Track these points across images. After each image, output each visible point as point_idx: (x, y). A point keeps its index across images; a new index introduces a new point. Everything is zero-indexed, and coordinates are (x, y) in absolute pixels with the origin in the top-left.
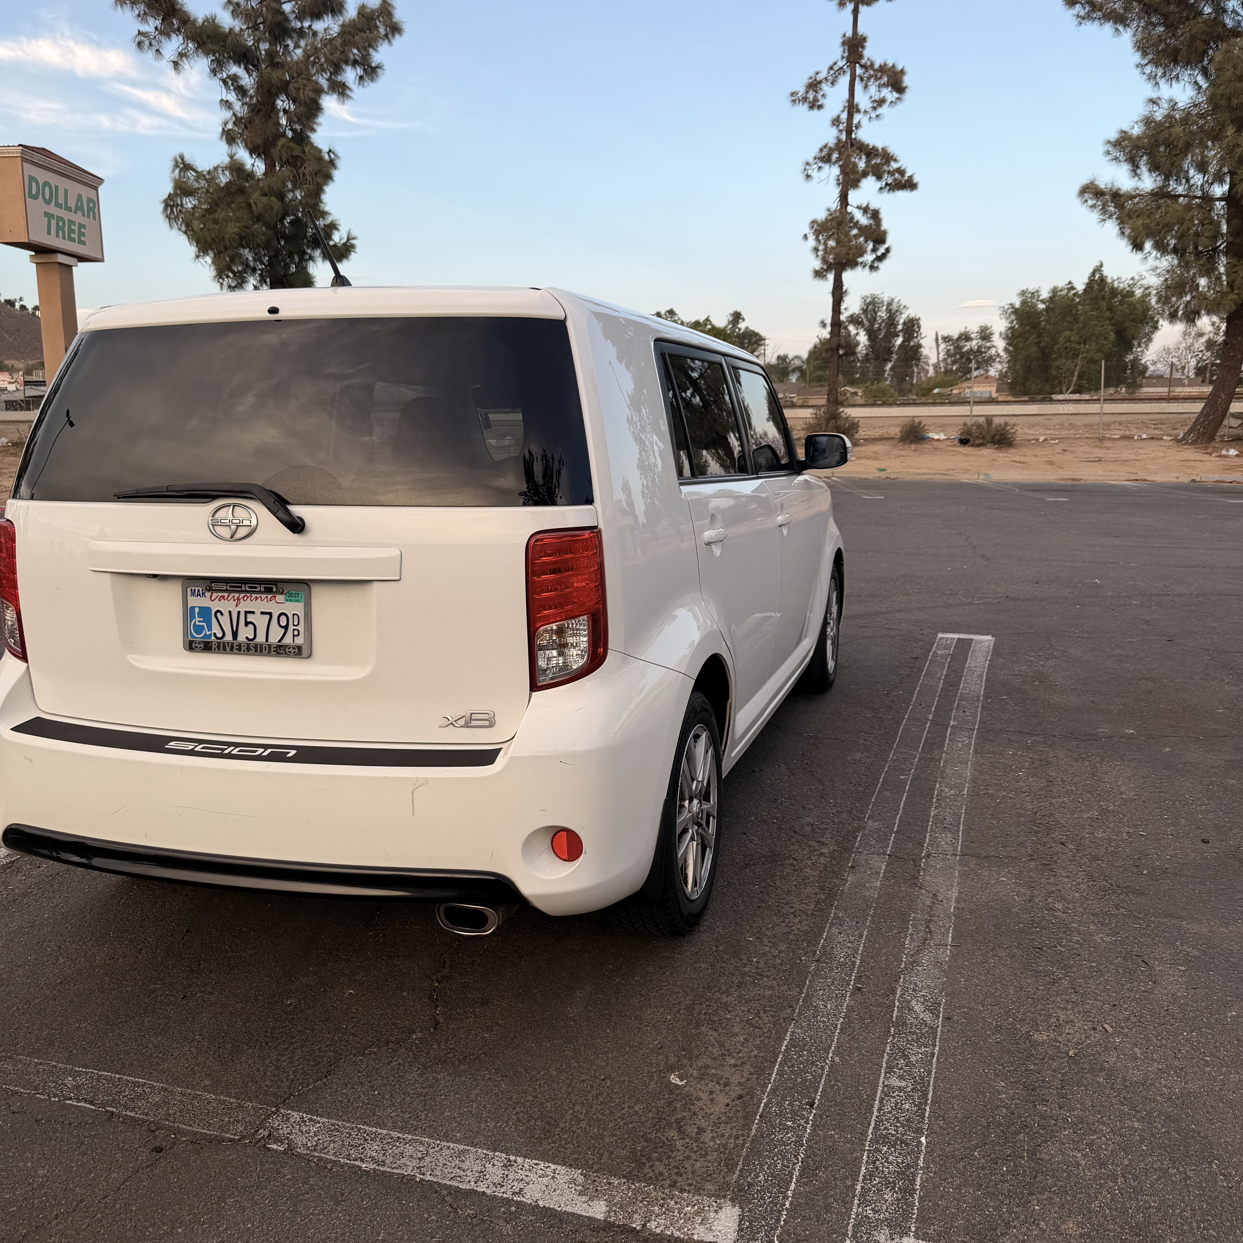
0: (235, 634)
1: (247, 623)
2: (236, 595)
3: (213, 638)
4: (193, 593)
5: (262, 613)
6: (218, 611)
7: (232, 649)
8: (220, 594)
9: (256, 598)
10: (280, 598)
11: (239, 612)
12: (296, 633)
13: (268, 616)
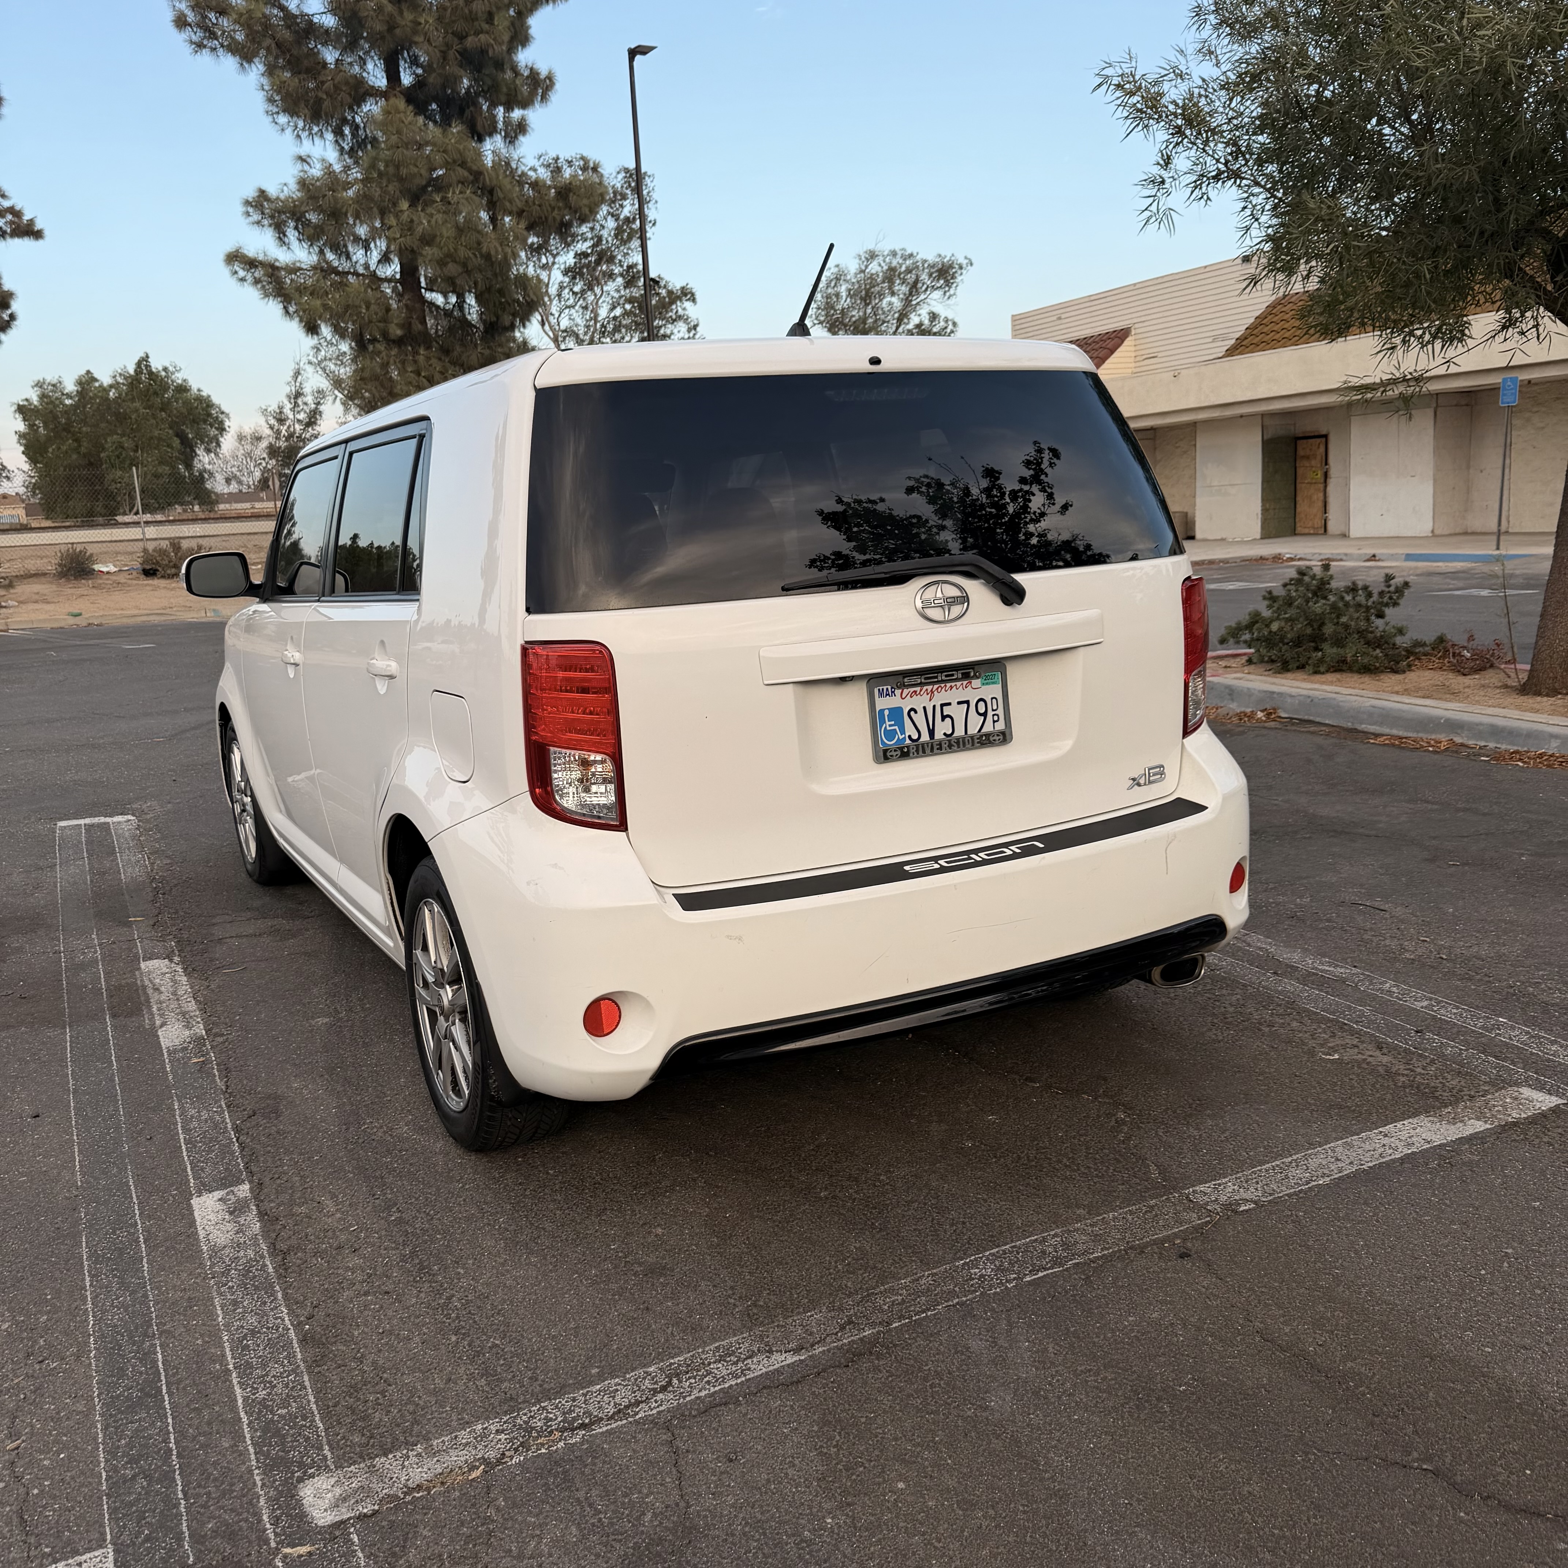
0: (932, 733)
1: (943, 718)
2: (930, 688)
3: (908, 741)
4: (881, 694)
5: (959, 703)
6: (912, 709)
7: (932, 750)
8: (912, 690)
9: (951, 687)
10: (976, 683)
11: (934, 707)
12: (996, 718)
13: (965, 705)
